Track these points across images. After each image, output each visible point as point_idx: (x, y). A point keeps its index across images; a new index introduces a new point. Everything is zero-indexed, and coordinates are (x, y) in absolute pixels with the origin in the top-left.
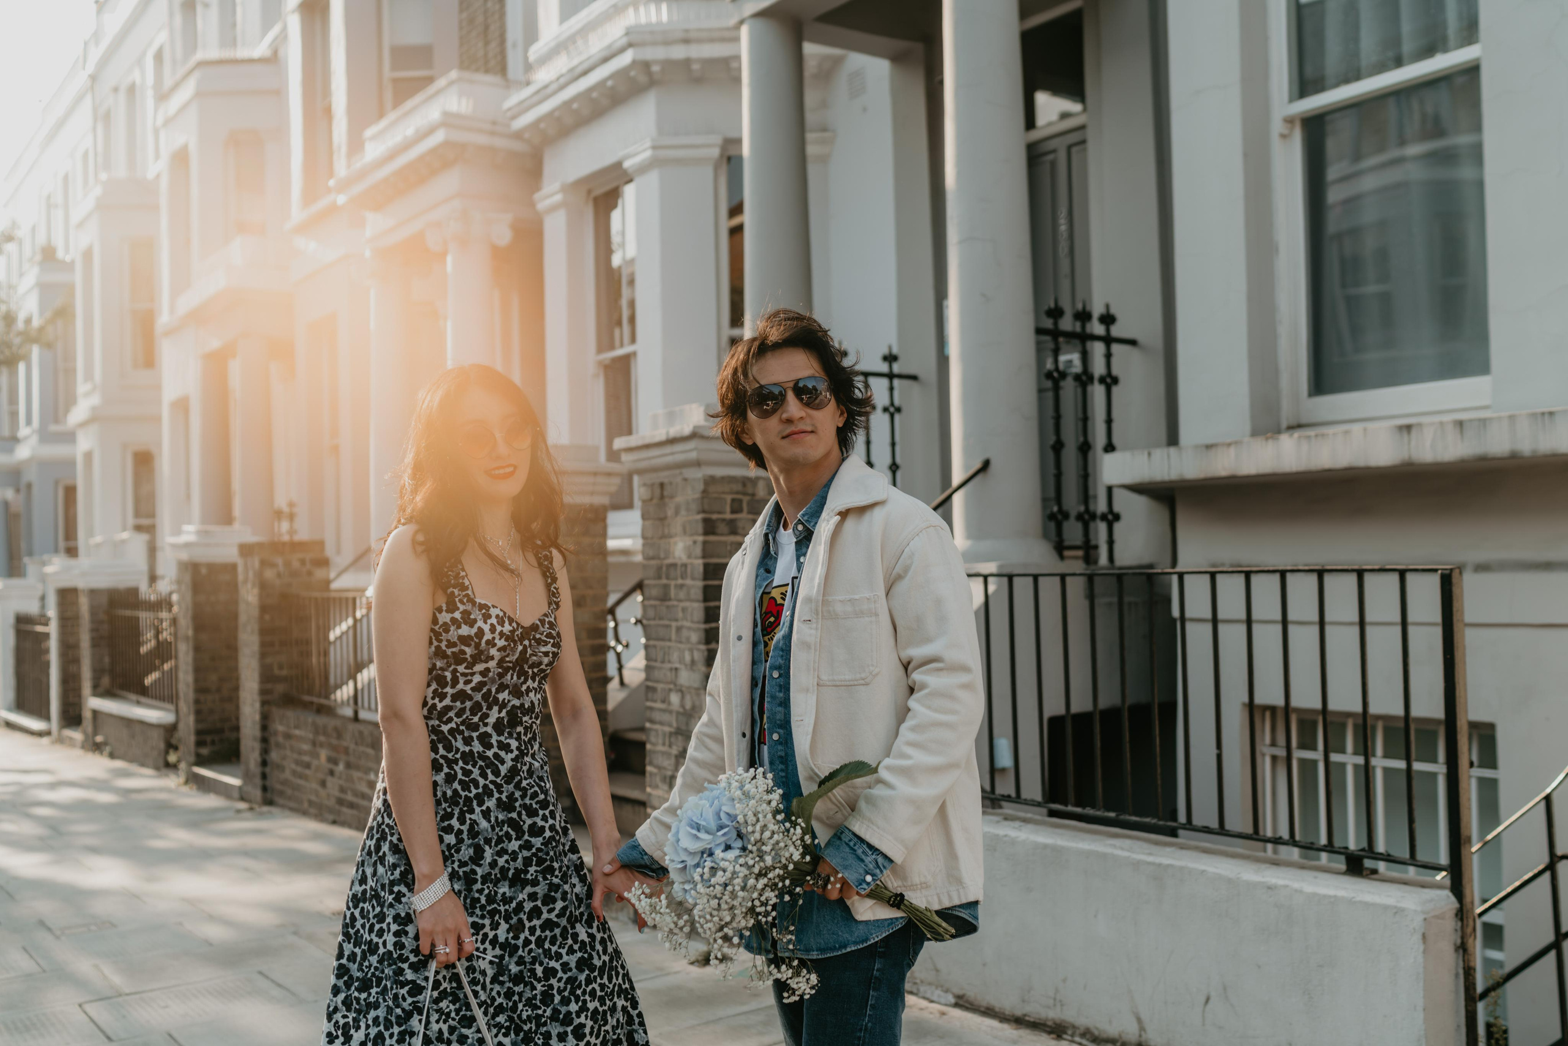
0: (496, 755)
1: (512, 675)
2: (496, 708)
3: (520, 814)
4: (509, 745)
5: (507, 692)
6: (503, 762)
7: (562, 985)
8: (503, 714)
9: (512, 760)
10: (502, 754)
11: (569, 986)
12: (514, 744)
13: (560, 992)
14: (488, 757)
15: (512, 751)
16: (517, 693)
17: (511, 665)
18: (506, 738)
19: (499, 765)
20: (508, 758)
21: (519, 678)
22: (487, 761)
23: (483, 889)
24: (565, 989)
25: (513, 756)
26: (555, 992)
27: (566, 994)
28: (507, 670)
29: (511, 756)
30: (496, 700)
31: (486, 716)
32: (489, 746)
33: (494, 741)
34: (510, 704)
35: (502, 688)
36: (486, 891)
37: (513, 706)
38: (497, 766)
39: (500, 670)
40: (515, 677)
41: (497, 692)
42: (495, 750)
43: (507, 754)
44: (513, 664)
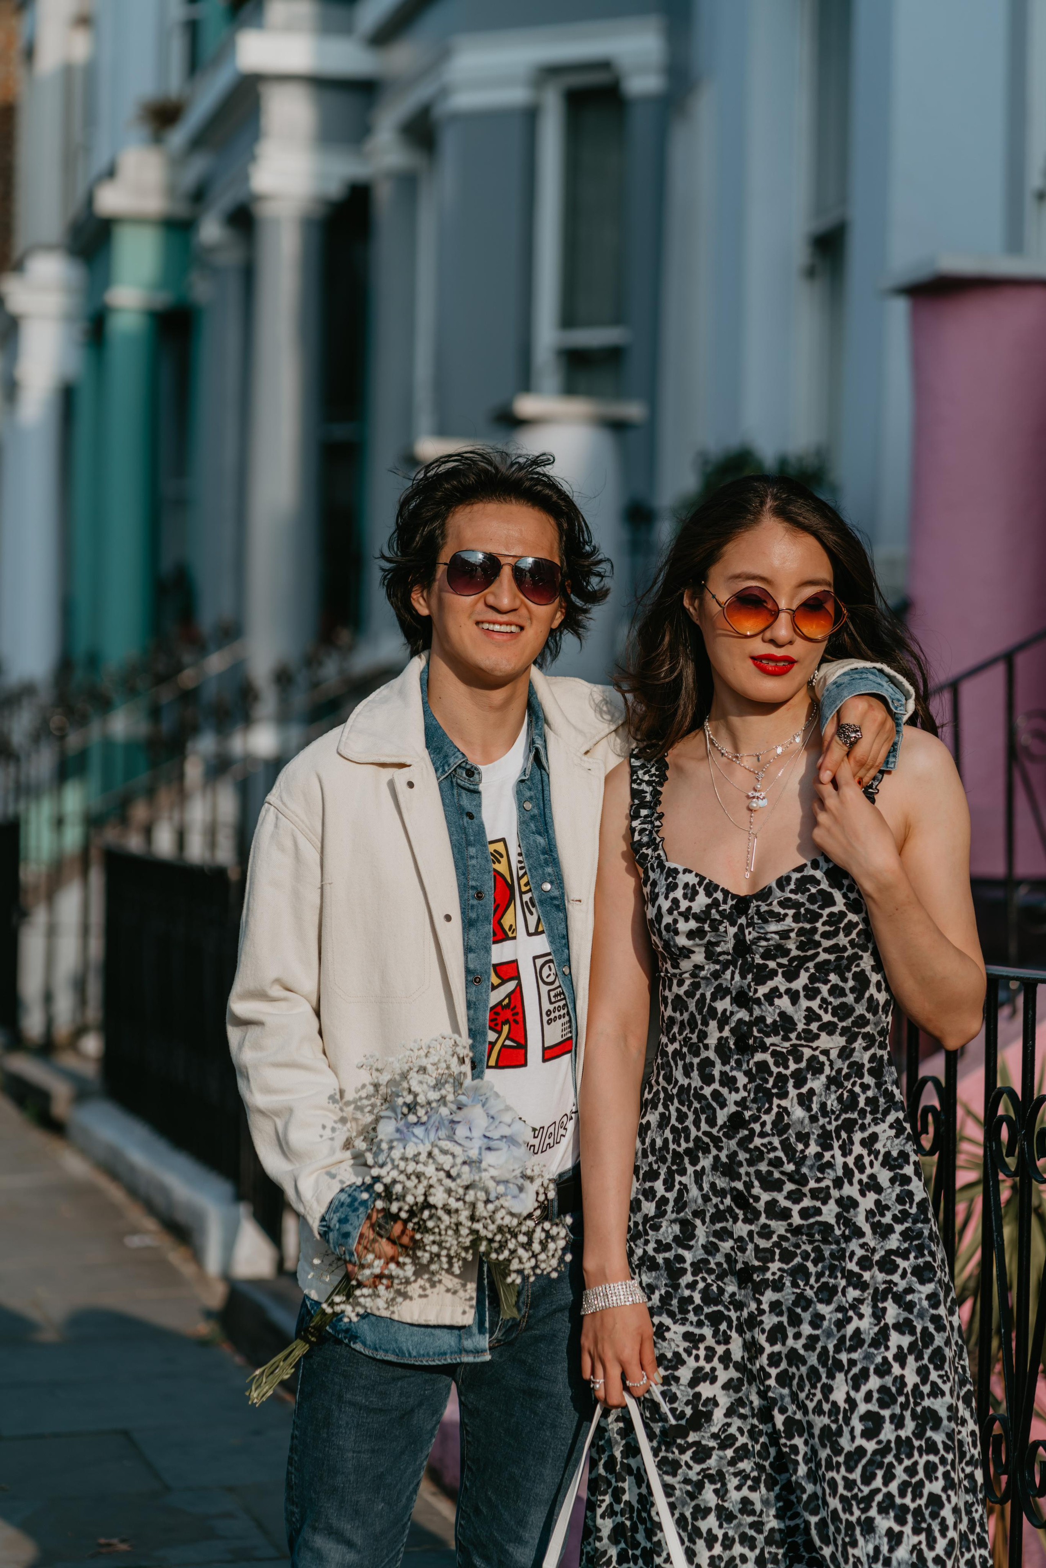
0: (716, 1094)
1: (733, 973)
2: (713, 1024)
3: (749, 1186)
4: (734, 1080)
5: (728, 999)
6: (726, 1106)
8: (726, 1033)
9: (736, 1103)
10: (725, 1091)
14: (704, 1097)
15: (738, 1091)
16: (743, 999)
17: (729, 957)
18: (729, 1068)
19: (719, 1109)
20: (732, 1098)
21: (743, 977)
22: (703, 1102)
23: (695, 1283)
25: (739, 1097)
28: (725, 966)
29: (734, 1097)
30: (713, 1012)
31: (703, 1035)
32: (708, 1079)
33: (716, 1073)
34: (736, 1018)
35: (721, 992)
36: (701, 1285)
37: (740, 1021)
38: (714, 1110)
39: (718, 967)
40: (737, 977)
41: (714, 998)
42: (716, 1086)
43: (730, 1093)
44: (732, 956)
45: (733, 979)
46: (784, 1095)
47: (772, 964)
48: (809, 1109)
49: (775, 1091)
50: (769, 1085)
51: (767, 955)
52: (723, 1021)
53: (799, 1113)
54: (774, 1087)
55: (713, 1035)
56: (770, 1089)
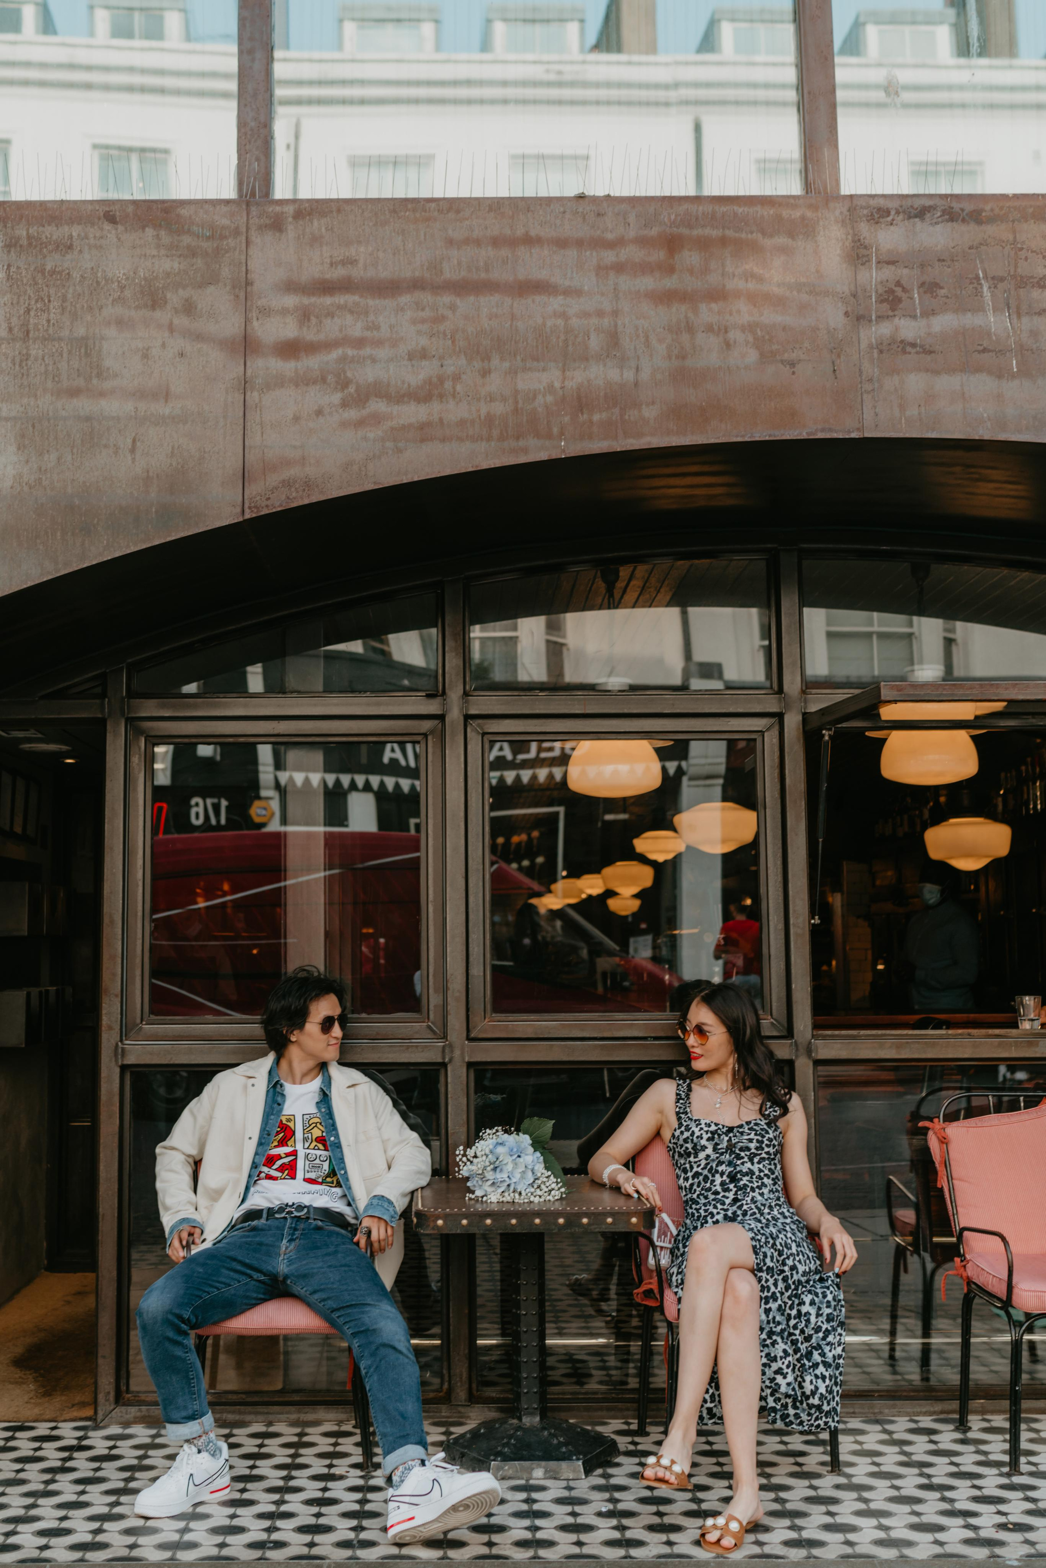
45: (727, 1157)
51: (741, 1149)
52: (722, 1174)
55: (718, 1179)
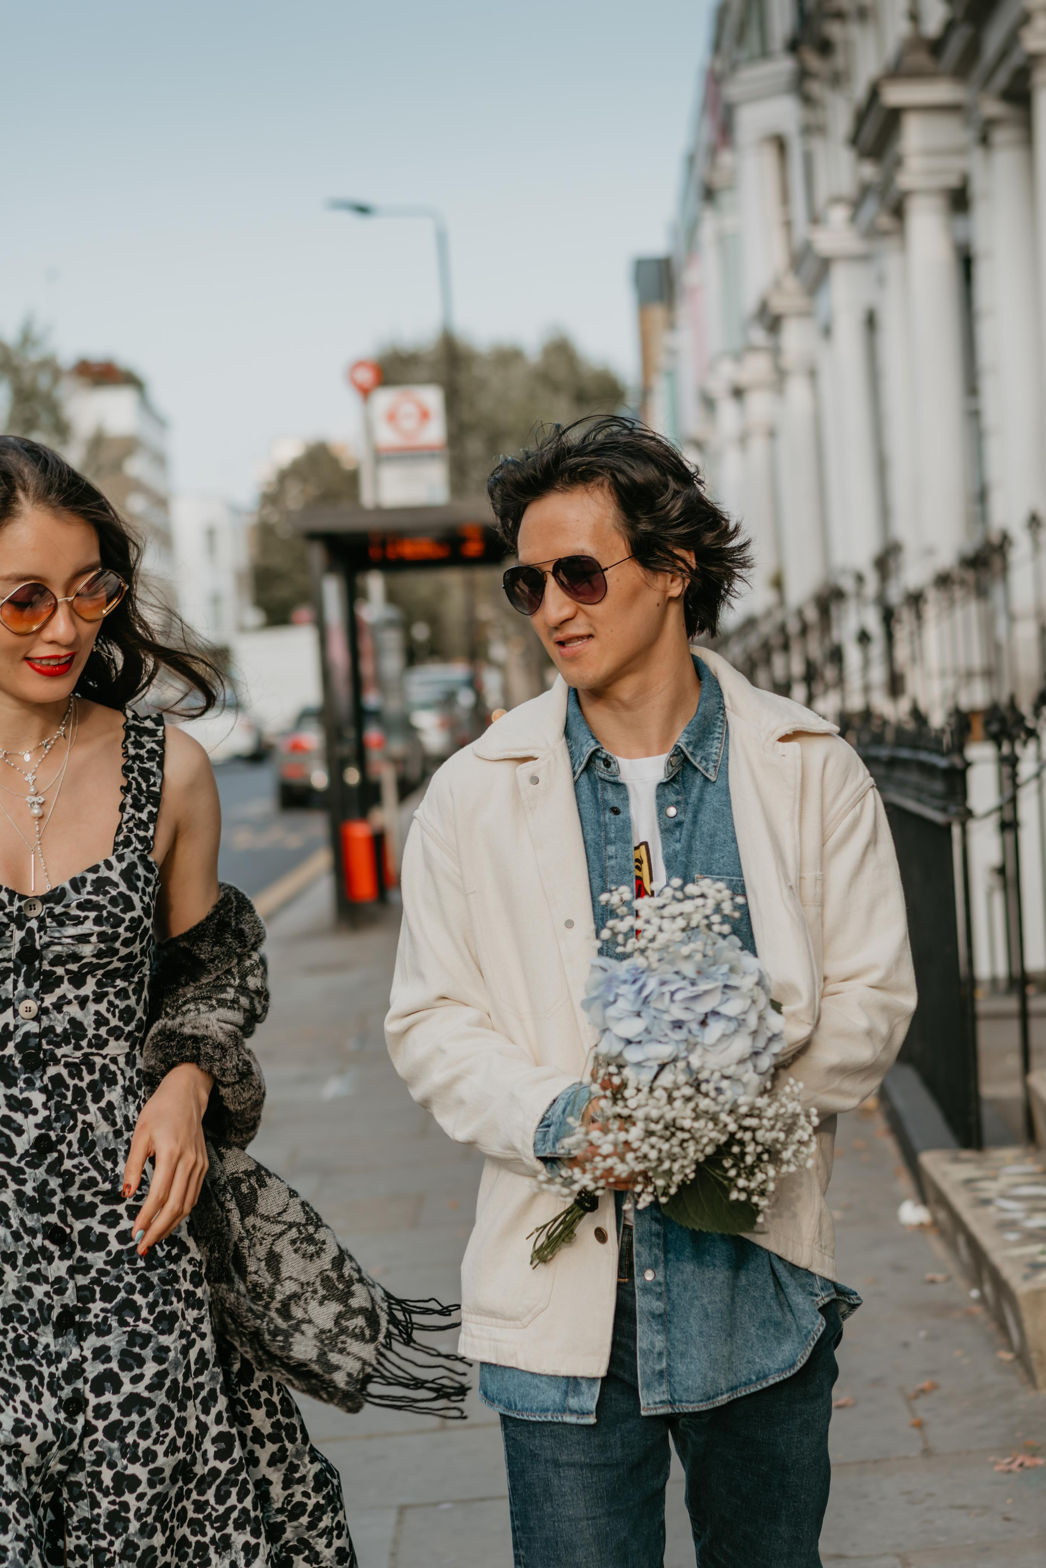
0: (6, 1121)
1: (17, 983)
3: (62, 1216)
4: (28, 1102)
5: (12, 1011)
6: (19, 1131)
7: (143, 1505)
8: (14, 1050)
9: (37, 1126)
10: (18, 1117)
11: (155, 1508)
12: (37, 1099)
13: (139, 1516)
15: (35, 1112)
16: (29, 1011)
17: (12, 966)
18: (22, 1091)
19: (13, 1136)
20: (30, 1124)
21: (29, 985)
23: (6, 1331)
24: (148, 1512)
25: (39, 1119)
26: (131, 1515)
27: (150, 1519)
28: (7, 975)
29: (33, 1120)
34: (22, 1033)
36: (12, 1335)
37: (27, 1035)
40: (21, 986)
42: (8, 1110)
43: (26, 1117)
44: (15, 963)
45: (16, 988)
46: (86, 1111)
47: (60, 971)
48: (114, 1123)
49: (75, 1107)
50: (68, 1102)
51: (57, 961)
52: (5, 1038)
53: (103, 1128)
54: (73, 1103)
56: (69, 1106)
